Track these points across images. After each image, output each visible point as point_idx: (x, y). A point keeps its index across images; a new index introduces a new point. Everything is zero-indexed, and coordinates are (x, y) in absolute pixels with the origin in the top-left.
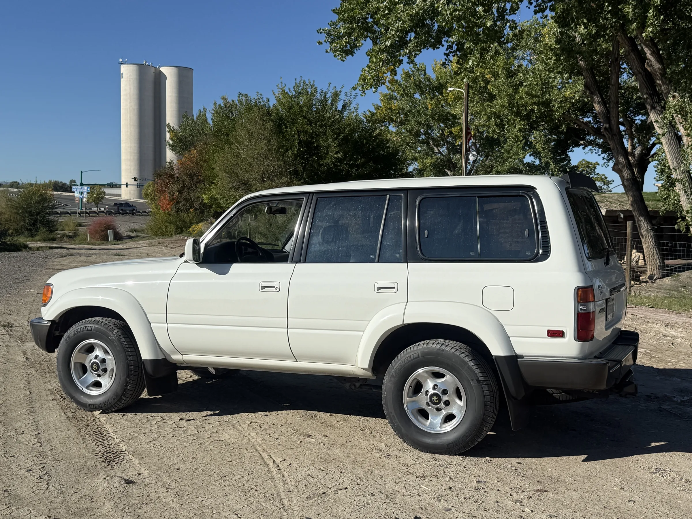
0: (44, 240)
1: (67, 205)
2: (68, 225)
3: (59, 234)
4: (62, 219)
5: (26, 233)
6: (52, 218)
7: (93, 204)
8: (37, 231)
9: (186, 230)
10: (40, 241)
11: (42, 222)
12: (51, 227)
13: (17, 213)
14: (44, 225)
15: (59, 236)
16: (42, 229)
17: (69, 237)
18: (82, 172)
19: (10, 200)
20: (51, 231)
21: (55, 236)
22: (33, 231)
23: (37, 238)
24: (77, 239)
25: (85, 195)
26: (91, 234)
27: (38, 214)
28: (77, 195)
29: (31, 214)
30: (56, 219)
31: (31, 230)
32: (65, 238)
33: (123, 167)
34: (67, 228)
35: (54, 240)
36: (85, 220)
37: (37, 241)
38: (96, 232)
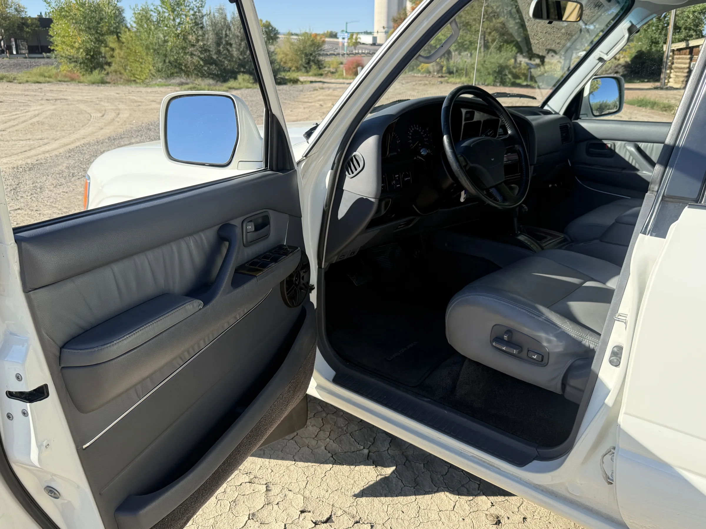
0: (315, 75)
1: (337, 49)
2: (333, 64)
3: (326, 71)
4: (328, 59)
5: (304, 69)
6: (321, 58)
7: (353, 47)
8: (310, 68)
9: (416, 68)
10: (312, 76)
11: (313, 61)
12: (320, 65)
13: (297, 55)
14: (315, 63)
15: (326, 72)
16: (314, 67)
17: (333, 73)
18: (347, 23)
19: (292, 44)
20: (320, 68)
21: (323, 72)
22: (308, 69)
23: (310, 73)
24: (337, 75)
25: (346, 40)
26: (346, 70)
27: (311, 54)
28: (340, 40)
29: (306, 55)
30: (323, 59)
31: (306, 68)
32: (329, 74)
33: (376, 18)
34: (332, 66)
35: (321, 75)
36: (345, 60)
37: (310, 76)
38: (350, 68)
